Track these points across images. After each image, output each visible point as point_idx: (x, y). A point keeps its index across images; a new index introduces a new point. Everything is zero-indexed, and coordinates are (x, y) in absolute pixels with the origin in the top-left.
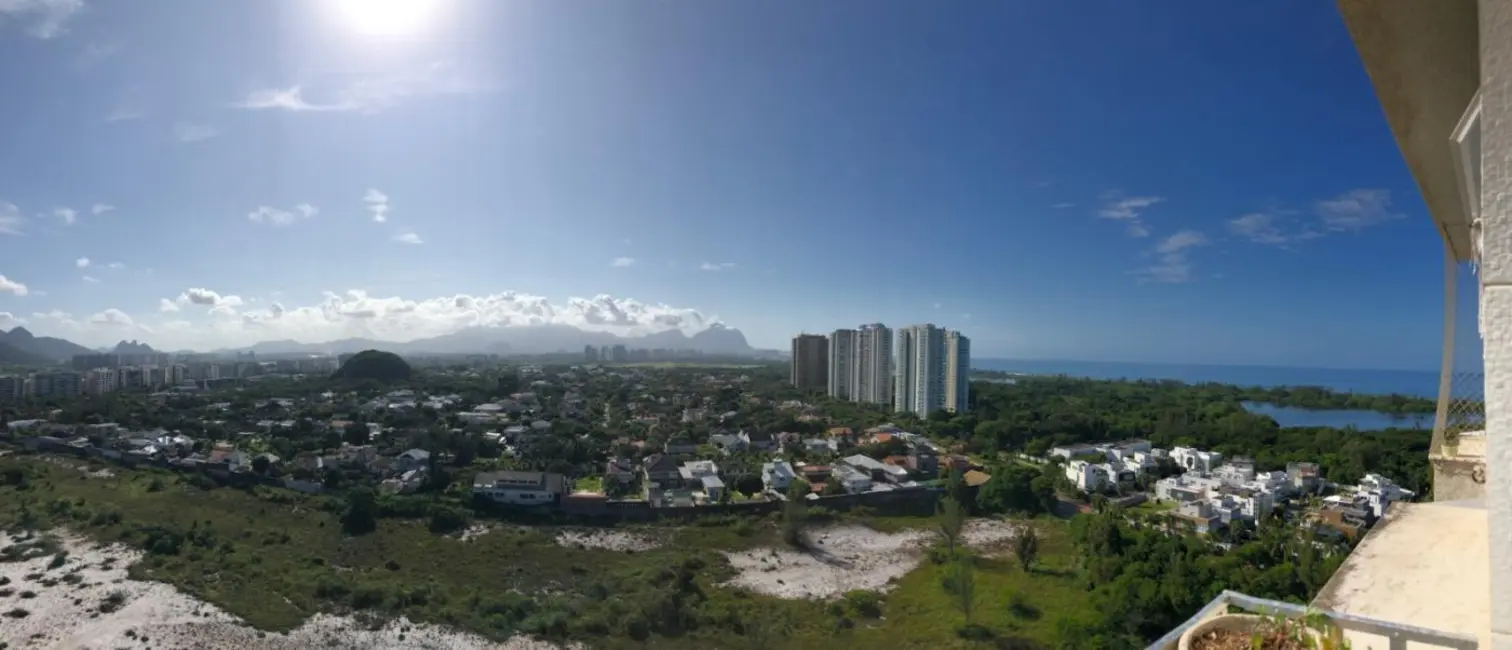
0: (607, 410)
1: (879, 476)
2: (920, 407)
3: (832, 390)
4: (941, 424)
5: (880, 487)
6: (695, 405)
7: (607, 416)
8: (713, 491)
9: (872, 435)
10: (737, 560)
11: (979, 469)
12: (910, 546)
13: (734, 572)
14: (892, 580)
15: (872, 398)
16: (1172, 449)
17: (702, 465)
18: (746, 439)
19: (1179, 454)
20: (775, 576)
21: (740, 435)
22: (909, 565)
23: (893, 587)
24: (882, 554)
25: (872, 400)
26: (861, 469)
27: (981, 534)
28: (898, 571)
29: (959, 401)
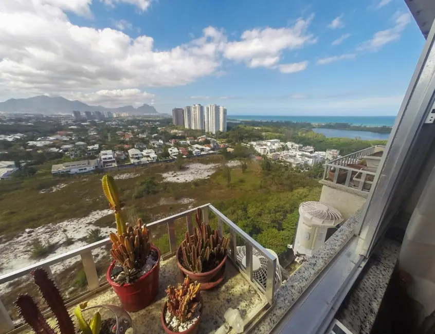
0: (109, 136)
1: (202, 150)
2: (213, 130)
3: (187, 127)
4: (219, 135)
5: (203, 153)
6: (143, 132)
7: (109, 138)
8: (153, 158)
9: (199, 138)
10: (165, 175)
11: (231, 147)
12: (212, 167)
13: (163, 178)
14: (208, 176)
15: (199, 128)
16: (287, 142)
17: (149, 151)
18: (162, 142)
19: (289, 144)
20: (176, 178)
21: (160, 141)
22: (213, 172)
23: (209, 177)
24: (205, 170)
25: (198, 128)
26: (197, 148)
27: (232, 164)
28: (210, 174)
29: (224, 128)
